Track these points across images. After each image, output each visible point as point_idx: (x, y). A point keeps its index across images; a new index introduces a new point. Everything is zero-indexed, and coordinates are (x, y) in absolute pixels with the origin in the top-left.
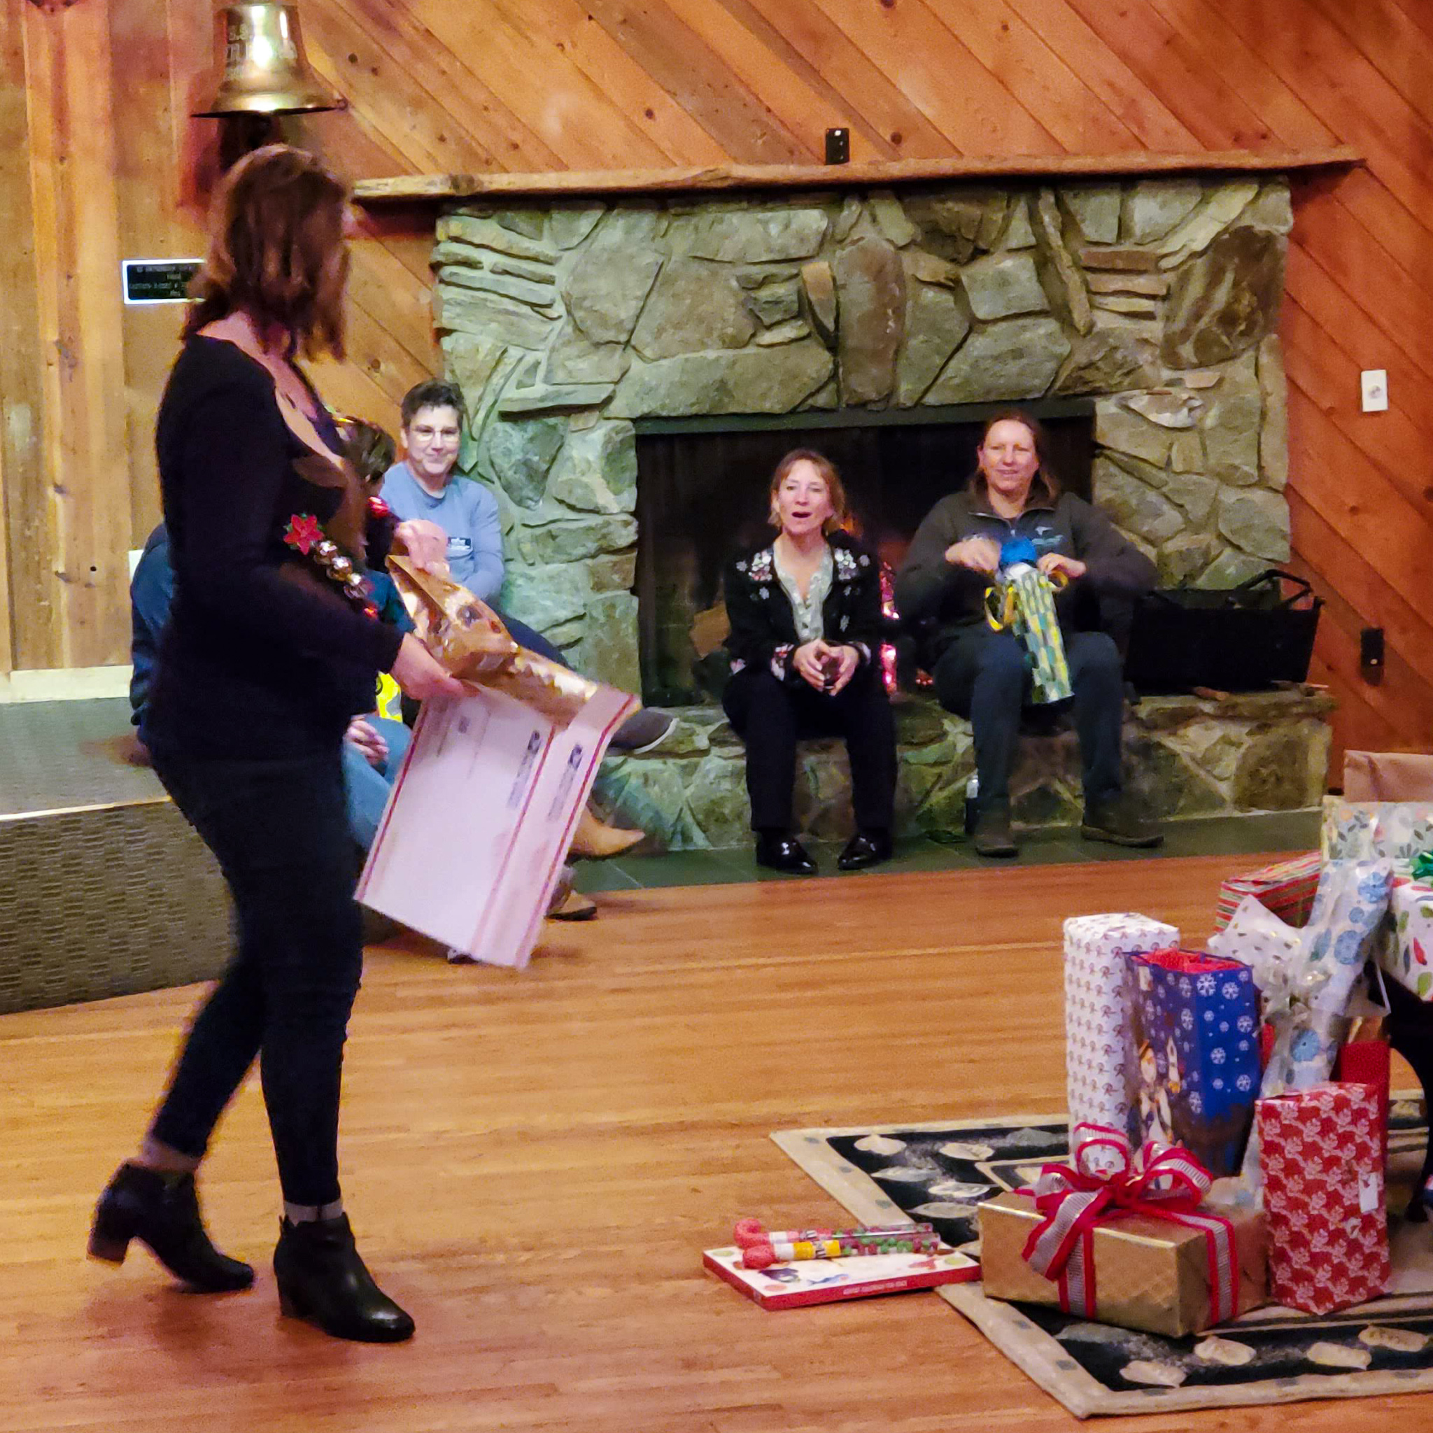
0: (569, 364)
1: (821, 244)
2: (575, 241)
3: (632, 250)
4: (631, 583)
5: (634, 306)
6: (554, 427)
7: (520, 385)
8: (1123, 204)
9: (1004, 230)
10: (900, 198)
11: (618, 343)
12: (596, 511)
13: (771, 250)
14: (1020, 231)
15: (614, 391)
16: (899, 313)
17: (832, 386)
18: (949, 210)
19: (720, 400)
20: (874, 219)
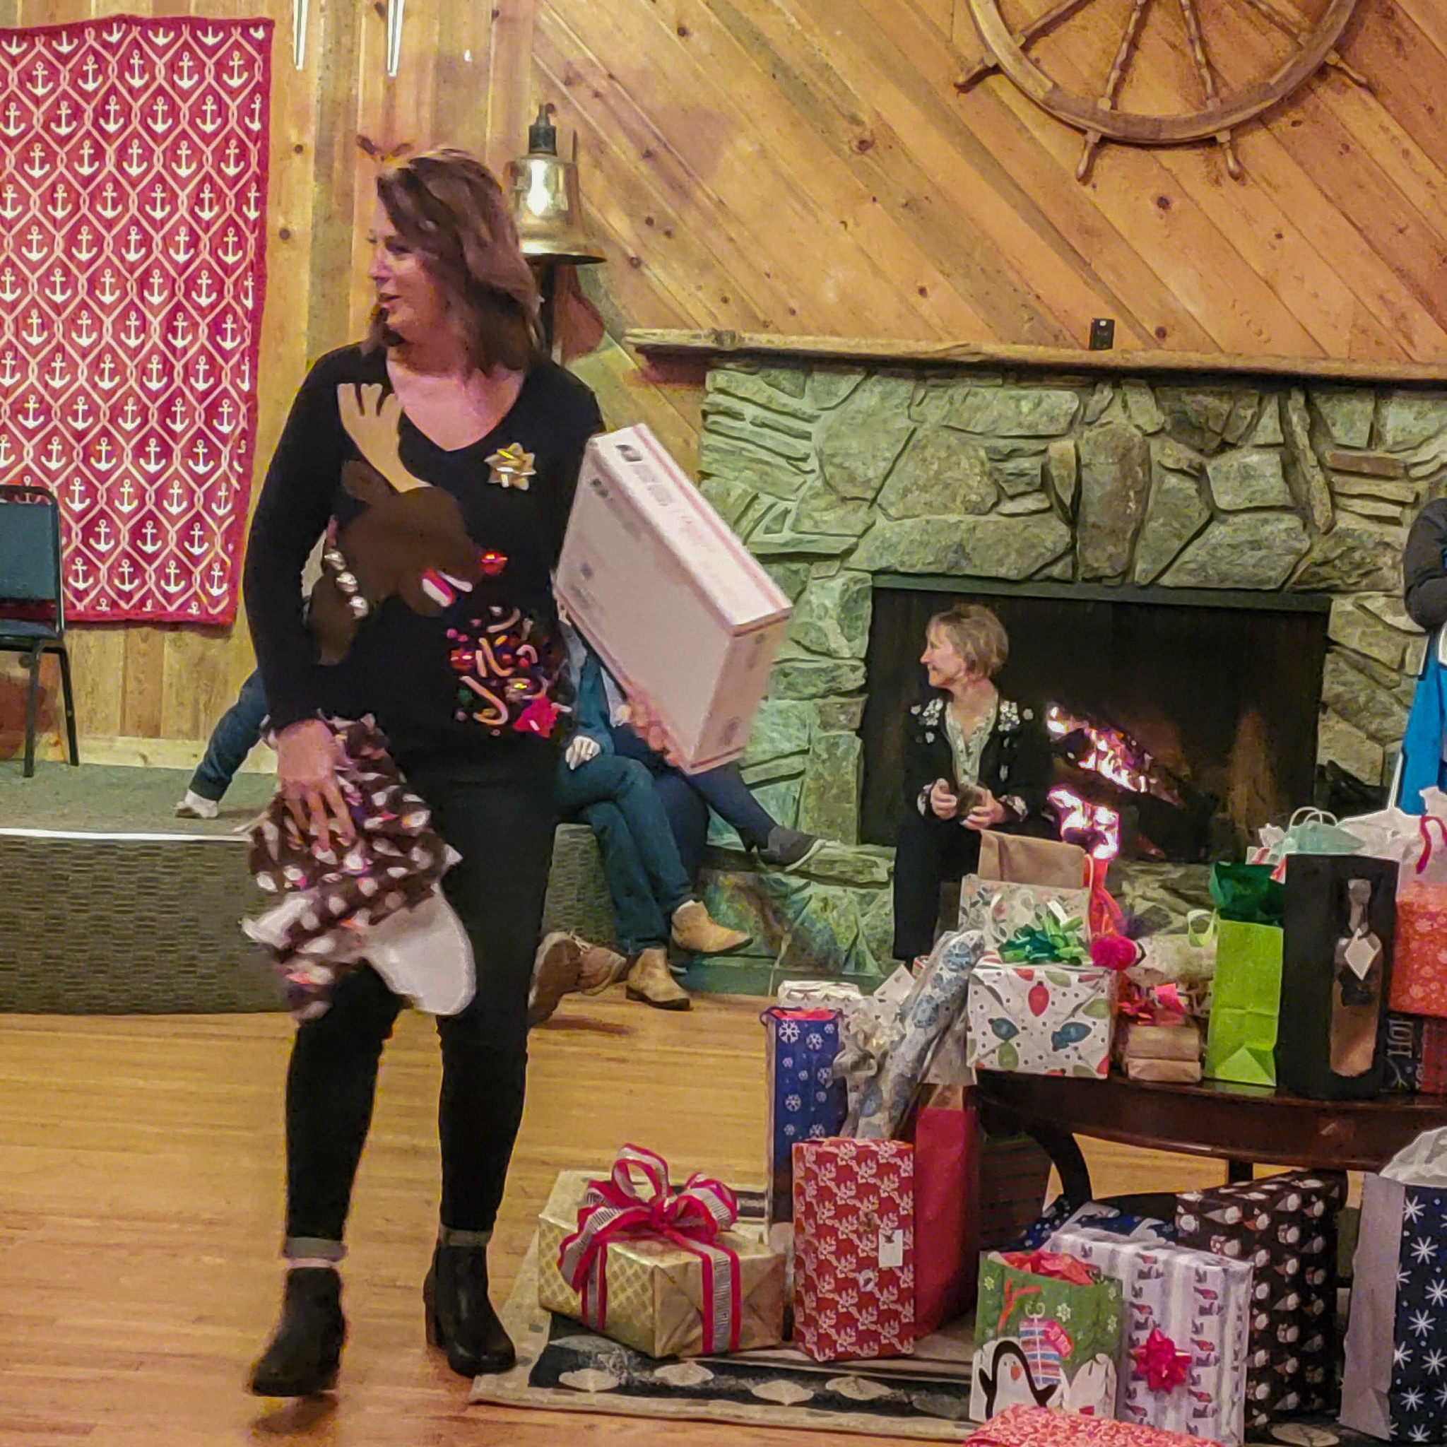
0: (816, 515)
1: (1071, 423)
2: (834, 403)
3: (887, 414)
4: (856, 724)
5: (884, 466)
6: (796, 572)
7: (768, 530)
8: (1376, 410)
9: (1252, 427)
10: (1153, 389)
11: (864, 500)
12: (828, 654)
13: (1020, 425)
14: (1269, 429)
15: (856, 545)
16: (1143, 496)
17: (1069, 559)
18: (1199, 403)
19: (957, 563)
20: (1125, 406)
